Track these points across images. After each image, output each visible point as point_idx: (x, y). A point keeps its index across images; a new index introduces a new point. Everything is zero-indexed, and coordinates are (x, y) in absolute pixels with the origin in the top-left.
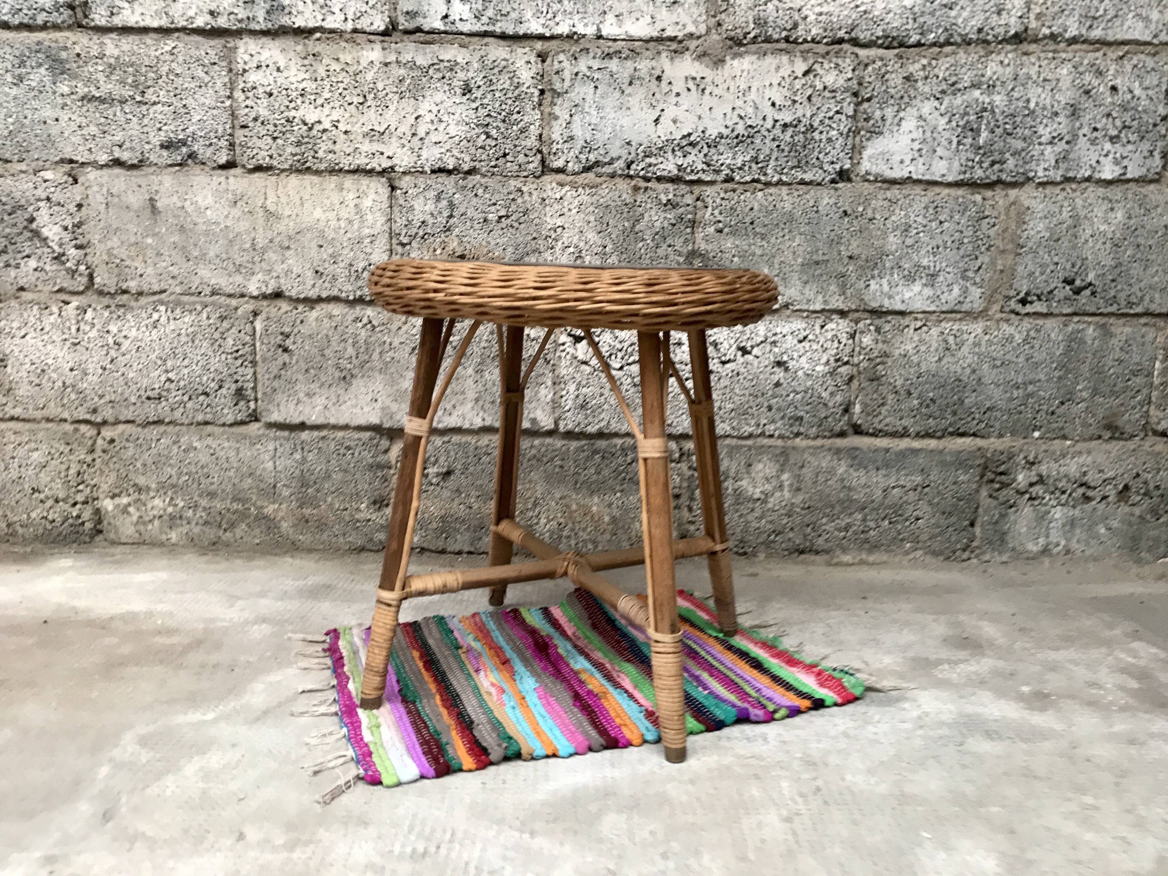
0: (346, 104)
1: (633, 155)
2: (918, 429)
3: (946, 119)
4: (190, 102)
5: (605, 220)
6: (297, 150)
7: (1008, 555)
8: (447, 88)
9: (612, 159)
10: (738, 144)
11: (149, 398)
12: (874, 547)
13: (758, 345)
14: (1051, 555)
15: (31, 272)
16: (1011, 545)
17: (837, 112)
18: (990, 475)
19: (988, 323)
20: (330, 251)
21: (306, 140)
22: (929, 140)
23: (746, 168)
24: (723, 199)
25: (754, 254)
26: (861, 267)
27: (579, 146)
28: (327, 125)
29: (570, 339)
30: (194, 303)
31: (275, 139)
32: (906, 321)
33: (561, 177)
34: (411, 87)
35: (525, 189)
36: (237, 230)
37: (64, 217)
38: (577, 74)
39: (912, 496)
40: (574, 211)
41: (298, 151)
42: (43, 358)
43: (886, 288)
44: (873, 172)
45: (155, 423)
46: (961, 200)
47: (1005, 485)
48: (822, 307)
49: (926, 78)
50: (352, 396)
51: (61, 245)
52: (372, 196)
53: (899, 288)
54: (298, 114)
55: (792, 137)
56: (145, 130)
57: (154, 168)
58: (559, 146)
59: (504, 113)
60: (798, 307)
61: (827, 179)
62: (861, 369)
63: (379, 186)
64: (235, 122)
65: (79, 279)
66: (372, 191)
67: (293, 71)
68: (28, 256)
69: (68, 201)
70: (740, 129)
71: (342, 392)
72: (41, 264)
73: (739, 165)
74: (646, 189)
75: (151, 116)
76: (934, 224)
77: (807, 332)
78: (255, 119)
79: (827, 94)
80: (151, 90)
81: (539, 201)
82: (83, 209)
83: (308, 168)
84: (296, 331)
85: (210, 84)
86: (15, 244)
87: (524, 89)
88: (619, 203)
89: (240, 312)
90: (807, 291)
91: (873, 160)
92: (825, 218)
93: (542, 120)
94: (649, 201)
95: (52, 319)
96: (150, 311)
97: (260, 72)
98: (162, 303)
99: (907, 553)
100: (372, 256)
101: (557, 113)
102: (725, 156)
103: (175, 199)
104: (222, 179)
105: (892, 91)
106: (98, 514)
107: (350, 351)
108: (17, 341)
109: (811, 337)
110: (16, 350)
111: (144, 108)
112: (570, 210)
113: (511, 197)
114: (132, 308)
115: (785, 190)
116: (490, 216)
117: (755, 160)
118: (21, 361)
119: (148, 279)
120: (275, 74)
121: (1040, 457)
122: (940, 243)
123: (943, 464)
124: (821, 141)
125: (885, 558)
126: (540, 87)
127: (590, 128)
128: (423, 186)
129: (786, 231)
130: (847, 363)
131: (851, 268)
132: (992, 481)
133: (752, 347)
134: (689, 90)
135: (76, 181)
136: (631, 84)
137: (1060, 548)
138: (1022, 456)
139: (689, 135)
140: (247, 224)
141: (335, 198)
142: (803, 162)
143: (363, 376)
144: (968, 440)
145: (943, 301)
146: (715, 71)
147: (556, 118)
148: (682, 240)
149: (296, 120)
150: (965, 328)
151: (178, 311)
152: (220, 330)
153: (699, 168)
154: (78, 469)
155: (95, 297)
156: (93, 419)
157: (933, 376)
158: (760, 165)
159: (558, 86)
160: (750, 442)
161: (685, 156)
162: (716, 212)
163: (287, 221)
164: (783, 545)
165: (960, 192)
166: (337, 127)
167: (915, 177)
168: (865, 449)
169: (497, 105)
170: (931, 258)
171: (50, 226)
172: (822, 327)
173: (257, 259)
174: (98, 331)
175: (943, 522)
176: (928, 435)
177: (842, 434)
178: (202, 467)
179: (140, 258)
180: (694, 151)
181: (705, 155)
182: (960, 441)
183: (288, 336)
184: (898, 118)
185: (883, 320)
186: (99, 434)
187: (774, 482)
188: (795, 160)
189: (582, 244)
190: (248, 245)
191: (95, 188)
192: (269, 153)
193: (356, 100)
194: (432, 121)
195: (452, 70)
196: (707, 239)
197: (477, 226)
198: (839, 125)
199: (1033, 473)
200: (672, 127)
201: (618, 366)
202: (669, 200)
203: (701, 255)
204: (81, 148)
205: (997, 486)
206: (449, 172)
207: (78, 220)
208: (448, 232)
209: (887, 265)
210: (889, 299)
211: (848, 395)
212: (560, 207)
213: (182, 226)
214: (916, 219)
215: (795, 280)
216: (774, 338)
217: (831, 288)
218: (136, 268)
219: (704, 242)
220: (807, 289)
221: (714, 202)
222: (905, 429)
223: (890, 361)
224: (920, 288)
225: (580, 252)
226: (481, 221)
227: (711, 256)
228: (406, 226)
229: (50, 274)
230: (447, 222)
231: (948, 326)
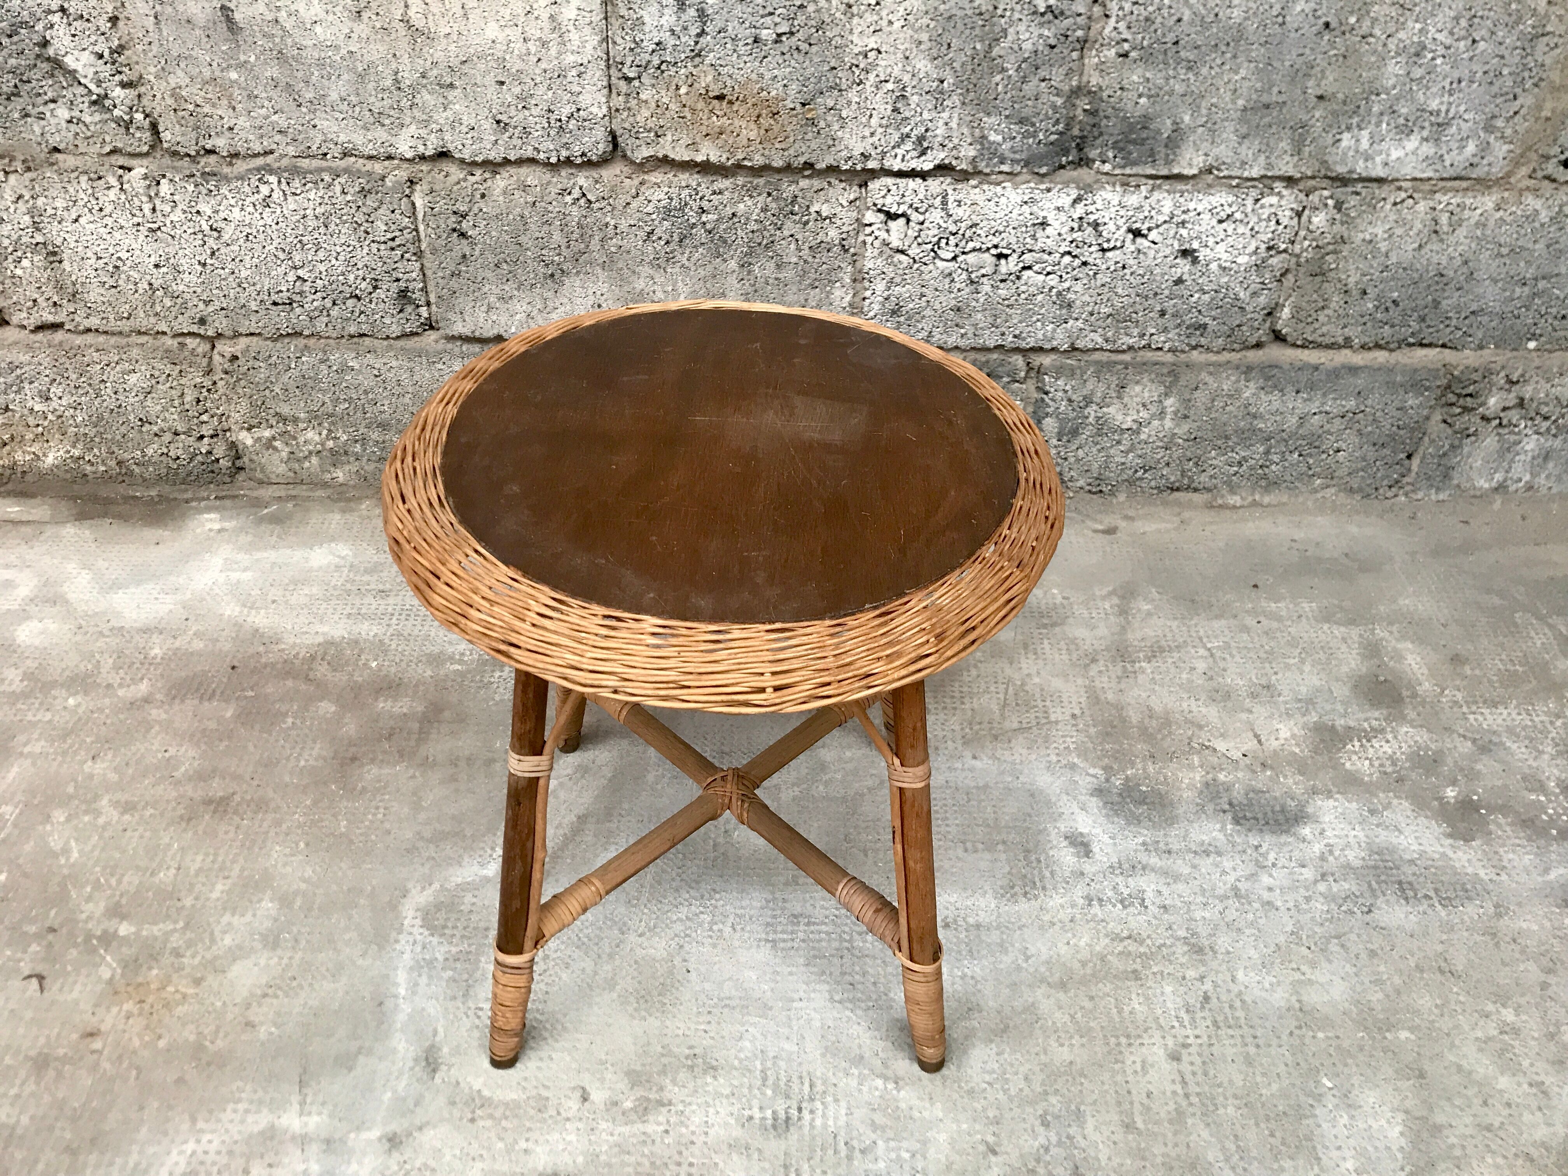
2: (1365, 339)
7: (1447, 493)
11: (275, 304)
12: (1272, 484)
13: (1158, 226)
14: (1507, 492)
15: (64, 125)
16: (1455, 482)
18: (1452, 398)
19: (1506, 194)
20: (517, 90)
24: (1135, 3)
25: (1171, 93)
26: (1333, 112)
29: (882, 216)
30: (321, 170)
32: (1383, 192)
36: (367, 58)
37: (93, 38)
39: (1338, 423)
40: (897, 25)
42: (111, 250)
43: (1365, 144)
45: (288, 334)
46: (1513, 6)
47: (1466, 409)
48: (1262, 172)
50: (565, 300)
51: (99, 83)
52: (575, 3)
53: (1385, 146)
60: (1226, 173)
62: (1302, 260)
65: (138, 135)
68: (54, 101)
69: (95, 13)
71: (550, 294)
72: (76, 113)
76: (1462, 44)
77: (1234, 208)
81: (843, 7)
82: (121, 25)
84: (475, 209)
86: (29, 82)
88: (970, 12)
89: (388, 182)
90: (1243, 150)
92: (1293, 35)
94: (1018, 7)
95: (112, 194)
96: (254, 182)
98: (271, 172)
99: (1315, 491)
100: (581, 97)
103: (261, 6)
106: (235, 451)
107: (557, 237)
108: (68, 226)
109: (1238, 216)
110: (71, 240)
112: (891, 23)
113: (798, 2)
114: (227, 179)
116: (765, 34)
118: (81, 254)
119: (243, 134)
121: (1527, 376)
122: (1465, 74)
123: (1391, 385)
125: (1285, 499)
129: (1229, 55)
130: (1285, 251)
131: (1317, 114)
132: (1452, 404)
133: (1149, 229)
137: (1521, 484)
138: (1502, 374)
140: (382, 48)
141: (518, 5)
143: (578, 273)
144: (1432, 353)
145: (1447, 163)
148: (1063, 70)
150: (1468, 201)
151: (296, 183)
152: (364, 209)
154: (196, 394)
155: (167, 161)
156: (202, 332)
157: (1405, 269)
160: (1127, 357)
162: (1122, 26)
163: (444, 42)
164: (1153, 484)
168: (1286, 366)
170: (1446, 98)
171: (76, 53)
172: (1257, 200)
173: (405, 103)
174: (185, 212)
176: (1378, 346)
177: (1258, 345)
178: (366, 392)
179: (225, 102)
182: (1420, 353)
183: (464, 217)
185: (1350, 189)
186: (213, 347)
187: (1153, 409)
189: (906, 78)
190: (388, 83)
196: (1101, 68)
197: (742, 50)
199: (1513, 395)
201: (950, 256)
202: (1049, 7)
203: (1090, 92)
205: (1458, 410)
207: (116, 43)
208: (697, 60)
209: (1376, 109)
210: (1366, 160)
211: (1275, 296)
212: (876, 18)
213: (280, 52)
214: (1437, 36)
215: (1229, 133)
216: (1184, 217)
217: (1281, 145)
218: (221, 118)
219: (1097, 73)
220: (1244, 146)
221: (1121, 8)
222: (1348, 340)
223: (1346, 250)
224: (1417, 143)
225: (903, 89)
226: (750, 41)
227: (1105, 95)
228: (632, 50)
229: (92, 128)
230: (697, 43)
231: (1445, 199)
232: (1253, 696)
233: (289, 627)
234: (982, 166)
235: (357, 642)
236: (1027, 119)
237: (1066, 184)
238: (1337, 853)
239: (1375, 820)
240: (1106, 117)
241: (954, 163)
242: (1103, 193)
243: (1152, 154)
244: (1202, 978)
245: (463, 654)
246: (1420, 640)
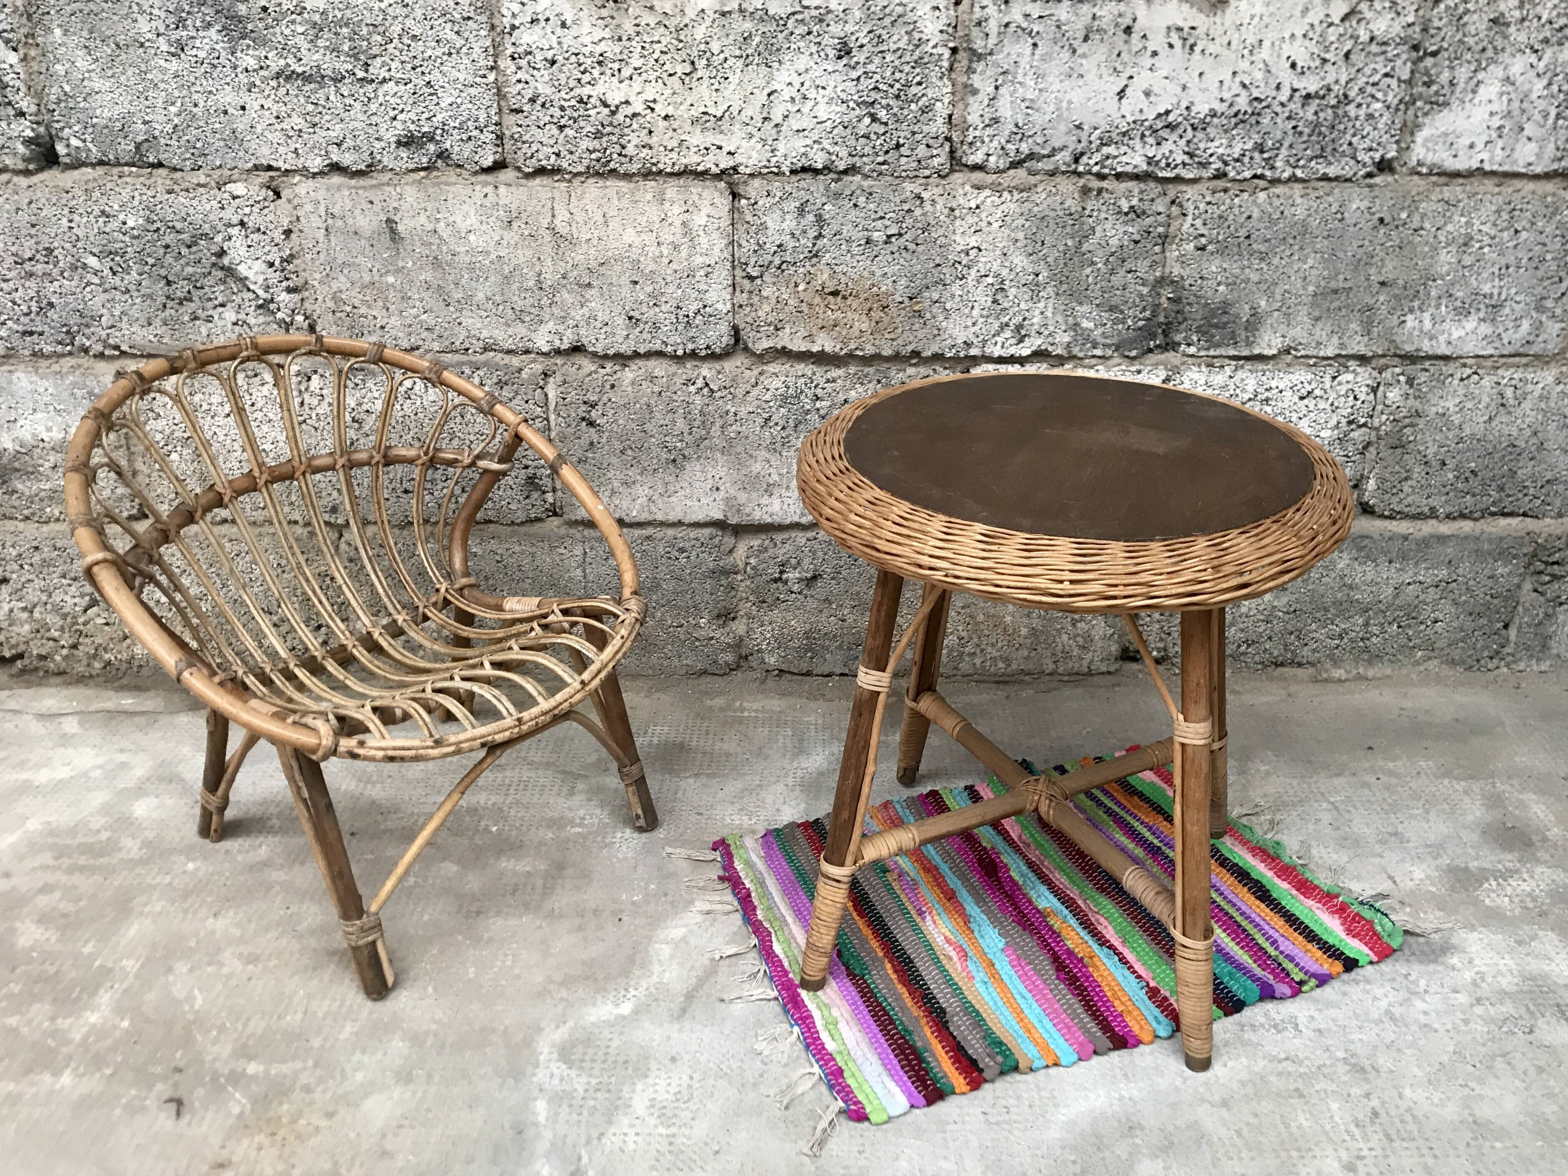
0: (665, 75)
1: (1084, 144)
2: (1449, 509)
3: (1545, 82)
4: (435, 77)
5: (1039, 238)
6: (596, 144)
7: (1548, 663)
8: (814, 49)
9: (1054, 149)
10: (1236, 125)
11: (406, 492)
12: (1374, 657)
15: (230, 326)
16: (1555, 651)
17: (1386, 75)
18: (1540, 566)
19: (1564, 369)
20: (649, 289)
21: (609, 129)
22: (1516, 113)
23: (1246, 160)
24: (1209, 203)
25: (1247, 281)
26: (1396, 296)
27: (1007, 133)
28: (638, 107)
30: (459, 364)
31: (561, 128)
32: (1450, 368)
33: (978, 176)
34: (761, 48)
35: (925, 195)
36: (514, 261)
37: (268, 248)
38: (1007, 25)
39: (1432, 593)
40: (995, 226)
41: (598, 147)
43: (1428, 325)
44: (1428, 162)
46: (1549, 199)
47: (1556, 578)
48: (1337, 352)
49: (1523, 20)
50: (685, 484)
51: (267, 288)
52: (705, 211)
53: (1446, 326)
54: (596, 91)
55: (1316, 113)
56: (374, 120)
57: (389, 175)
58: (977, 133)
59: (897, 86)
60: (1303, 353)
61: (1361, 173)
62: (1382, 433)
63: (717, 194)
64: (503, 103)
66: (706, 203)
67: (586, 27)
68: (223, 305)
69: (272, 226)
70: (1242, 103)
71: (671, 479)
72: (242, 316)
73: (1236, 156)
74: (1100, 191)
75: (381, 99)
76: (1505, 234)
77: (1314, 385)
78: (533, 100)
79: (1374, 48)
80: (379, 60)
81: (946, 211)
82: (293, 236)
83: (613, 171)
84: (604, 399)
85: (464, 50)
86: (202, 288)
87: (928, 48)
88: (1061, 213)
89: (524, 375)
90: (1317, 331)
91: (1430, 145)
92: (1352, 229)
93: (953, 93)
94: (1104, 208)
95: (263, 389)
97: (537, 29)
99: (1417, 663)
100: (708, 295)
101: (976, 85)
102: (1217, 143)
103: (423, 219)
104: (489, 189)
105: (1470, 41)
107: (681, 424)
108: (217, 420)
109: (1317, 392)
110: (220, 433)
111: (370, 88)
112: (990, 223)
113: (906, 207)
115: (1298, 187)
116: (876, 236)
117: (1260, 148)
118: (228, 447)
119: (393, 332)
120: (559, 31)
122: (1512, 260)
123: (1479, 553)
124: (1357, 118)
125: (1388, 672)
126: (951, 45)
127: (1023, 105)
128: (779, 194)
129: (1296, 247)
130: (1364, 425)
131: (1382, 299)
132: (1541, 573)
134: (1171, 46)
135: (278, 195)
136: (1086, 39)
139: (1168, 112)
140: (529, 253)
141: (653, 213)
142: (1329, 149)
143: (699, 458)
144: (1514, 521)
145: (1506, 341)
146: (1212, 19)
147: (975, 92)
148: (1147, 263)
149: (592, 100)
150: (1530, 376)
153: (1179, 161)
156: (333, 520)
157: (1479, 440)
158: (1266, 155)
159: (979, 45)
161: (1159, 144)
162: (1198, 223)
163: (585, 247)
164: (1257, 658)
165: (1549, 187)
166: (652, 110)
167: (1487, 167)
168: (1376, 536)
169: (888, 73)
170: (1497, 282)
171: (249, 261)
172: (1334, 378)
173: (545, 301)
174: (328, 404)
175: (1469, 625)
176: (1463, 516)
179: (380, 303)
180: (1174, 137)
181: (1189, 142)
182: (1503, 522)
183: (593, 406)
184: (1475, 80)
185: (1419, 367)
186: (341, 536)
188: (1318, 147)
189: (1005, 272)
190: (531, 283)
191: (309, 207)
192: (555, 150)
193: (680, 69)
194: (793, 99)
195: (821, 21)
196: (1182, 260)
197: (856, 250)
198: (1385, 95)
200: (1143, 103)
202: (1132, 207)
203: (1173, 282)
204: (282, 150)
205: (1547, 578)
206: (816, 172)
207: (288, 252)
208: (815, 260)
209: (1434, 293)
210: (1431, 339)
211: (1360, 467)
212: (976, 219)
213: (436, 258)
214: (1482, 227)
215: (1303, 316)
216: (1267, 394)
217: (1352, 326)
218: (375, 318)
219: (1179, 264)
220: (1318, 329)
221: (1196, 208)
222: (1433, 509)
223: (1421, 423)
224: (1475, 324)
225: (1002, 282)
226: (863, 242)
227: (1187, 283)
228: (755, 251)
229: (255, 329)
230: (814, 245)
231: (1507, 374)
232: (1383, 842)
233: (406, 798)
234: (1076, 351)
235: (476, 810)
236: (1117, 307)
237: (1156, 365)
238: (1490, 980)
239: (1523, 950)
240: (1189, 304)
241: (1050, 349)
242: (1189, 373)
243: (1233, 335)
244: (1367, 1095)
245: (583, 819)
246: (1542, 792)
